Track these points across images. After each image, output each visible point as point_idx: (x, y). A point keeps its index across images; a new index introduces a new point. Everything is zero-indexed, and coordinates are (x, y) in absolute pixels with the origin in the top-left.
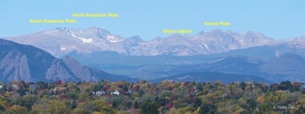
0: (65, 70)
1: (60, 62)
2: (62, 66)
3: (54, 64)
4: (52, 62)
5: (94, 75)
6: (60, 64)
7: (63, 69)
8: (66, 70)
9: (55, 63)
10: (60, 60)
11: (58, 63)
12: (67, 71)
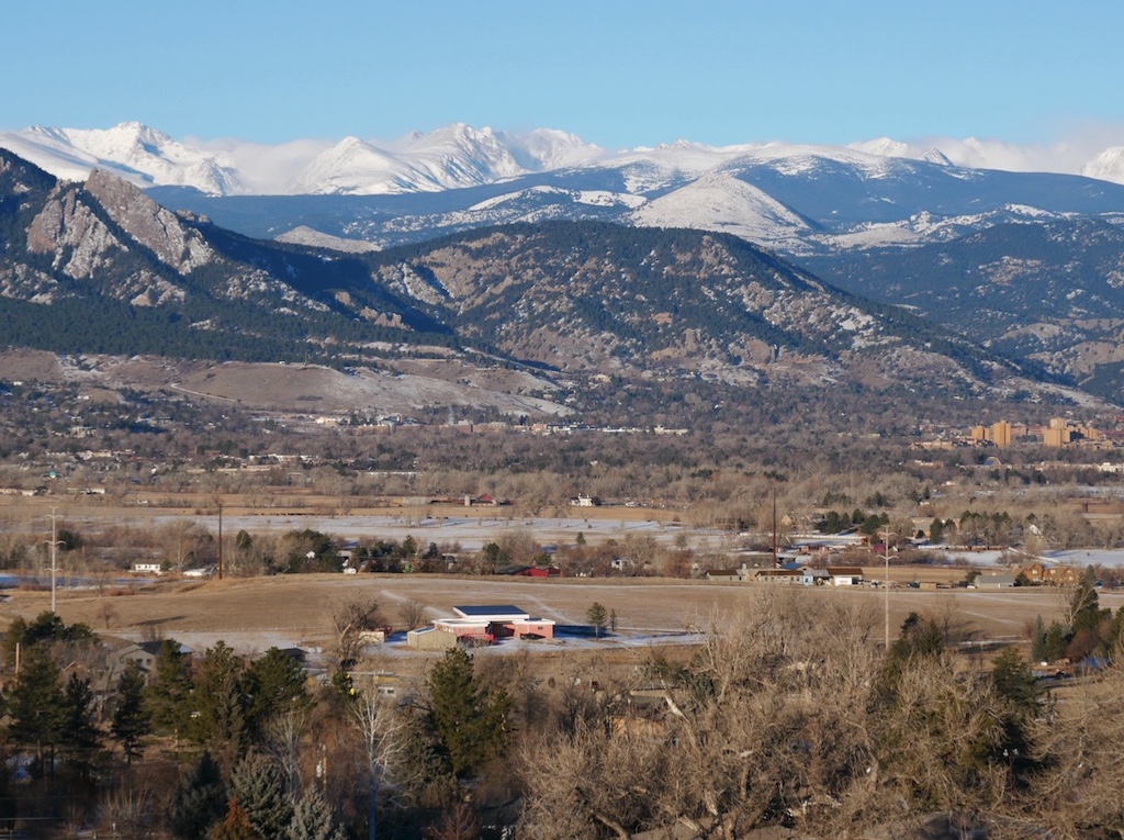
0: (94, 218)
1: (77, 190)
2: (84, 205)
3: (55, 199)
4: (50, 193)
5: (195, 236)
6: (77, 197)
7: (89, 215)
8: (97, 219)
9: (58, 197)
10: (73, 185)
11: (69, 197)
12: (101, 224)
